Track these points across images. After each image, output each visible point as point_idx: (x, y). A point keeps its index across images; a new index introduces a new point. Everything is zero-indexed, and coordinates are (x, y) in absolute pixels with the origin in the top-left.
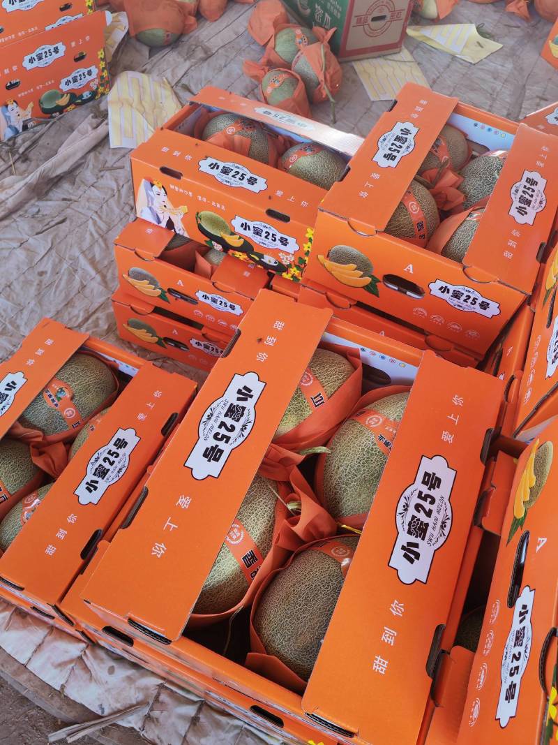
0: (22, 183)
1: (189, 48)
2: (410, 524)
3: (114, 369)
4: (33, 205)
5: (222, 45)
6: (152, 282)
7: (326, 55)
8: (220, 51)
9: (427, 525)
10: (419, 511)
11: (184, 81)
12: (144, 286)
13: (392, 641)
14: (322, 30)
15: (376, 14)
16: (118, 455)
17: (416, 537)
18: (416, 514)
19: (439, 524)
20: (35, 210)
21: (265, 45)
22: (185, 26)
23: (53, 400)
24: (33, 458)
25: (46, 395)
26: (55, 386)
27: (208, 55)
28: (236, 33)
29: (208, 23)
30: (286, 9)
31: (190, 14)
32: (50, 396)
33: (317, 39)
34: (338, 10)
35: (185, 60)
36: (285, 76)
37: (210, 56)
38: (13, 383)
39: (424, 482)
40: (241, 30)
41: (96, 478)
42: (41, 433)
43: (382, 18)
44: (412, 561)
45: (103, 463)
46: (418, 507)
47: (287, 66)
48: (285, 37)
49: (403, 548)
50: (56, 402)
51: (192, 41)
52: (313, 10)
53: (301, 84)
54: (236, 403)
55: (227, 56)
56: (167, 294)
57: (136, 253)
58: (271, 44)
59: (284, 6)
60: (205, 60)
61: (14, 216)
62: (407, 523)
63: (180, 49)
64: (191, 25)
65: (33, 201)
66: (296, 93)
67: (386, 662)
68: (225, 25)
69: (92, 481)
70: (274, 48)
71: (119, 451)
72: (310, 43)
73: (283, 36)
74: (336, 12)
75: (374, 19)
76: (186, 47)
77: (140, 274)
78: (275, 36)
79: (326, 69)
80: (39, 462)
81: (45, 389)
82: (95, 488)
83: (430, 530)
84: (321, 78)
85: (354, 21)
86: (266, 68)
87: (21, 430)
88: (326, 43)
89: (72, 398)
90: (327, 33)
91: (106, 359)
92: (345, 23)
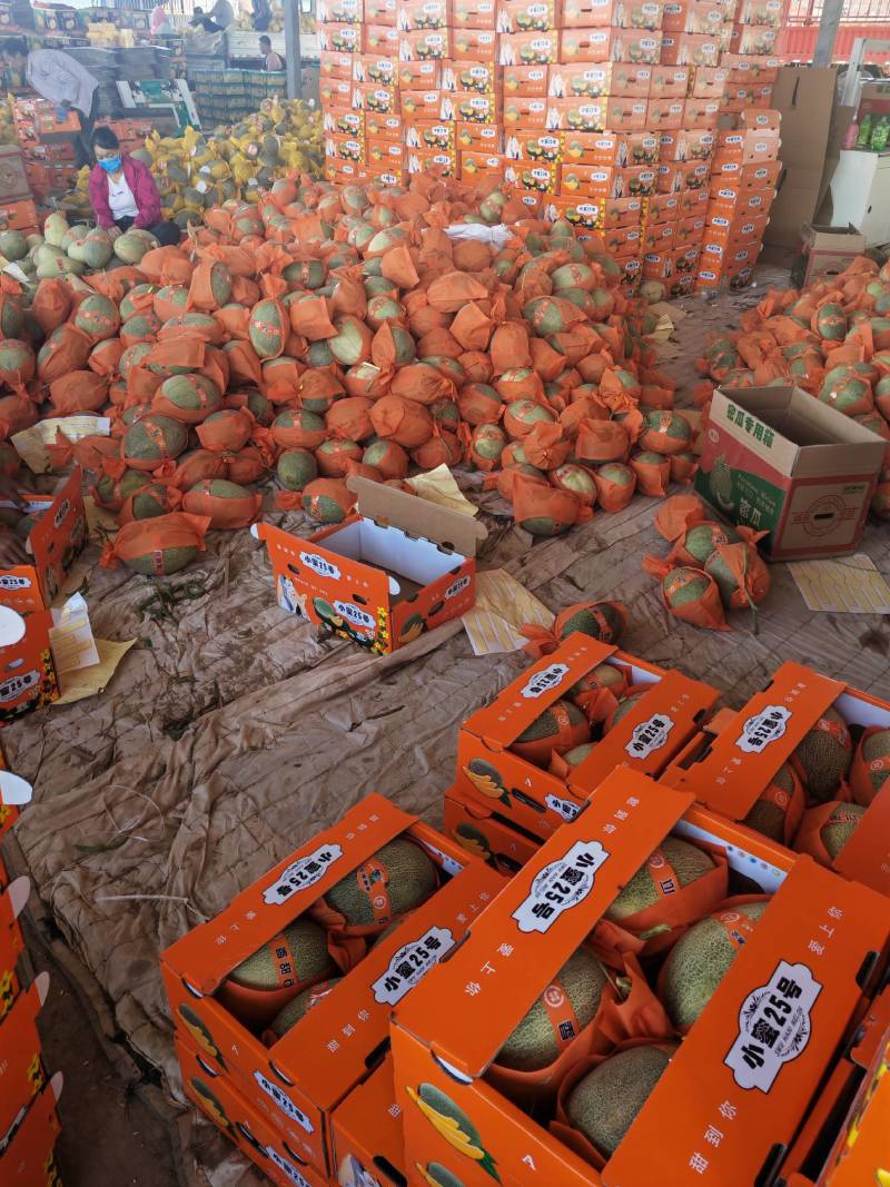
0: (369, 662)
1: (580, 539)
2: (756, 1026)
3: (437, 865)
4: (374, 687)
5: (620, 537)
6: (496, 778)
7: (748, 557)
8: (617, 544)
9: (777, 1033)
10: (769, 1016)
11: (570, 573)
12: (484, 782)
13: (716, 1142)
14: (750, 530)
15: (821, 511)
16: (427, 956)
17: (762, 1042)
18: (765, 1017)
19: (793, 1036)
20: (376, 692)
21: (674, 541)
22: (578, 515)
23: (366, 883)
24: (329, 946)
25: (359, 874)
26: (372, 867)
27: (602, 547)
28: (639, 527)
29: (606, 515)
30: (705, 506)
31: (586, 505)
32: (364, 877)
33: (740, 539)
34: (771, 506)
35: (574, 551)
36: (695, 576)
37: (605, 549)
38: (328, 854)
39: (779, 987)
40: (647, 524)
41: (398, 976)
42: (344, 921)
43: (829, 516)
44: (753, 1066)
45: (409, 961)
46: (768, 1011)
47: (700, 564)
48: (699, 534)
49: (744, 1049)
50: (369, 885)
51: (585, 532)
52: (738, 505)
53: (713, 586)
54: (574, 867)
55: (625, 550)
56: (510, 797)
57: (483, 741)
58: (682, 539)
59: (702, 502)
60: (596, 552)
61: (351, 695)
62: (753, 1024)
63: (568, 539)
64: (585, 516)
65: (373, 683)
66: (707, 595)
67: (707, 1163)
68: (628, 516)
69: (393, 978)
70: (684, 546)
71: (429, 951)
72: (730, 542)
73: (697, 534)
74: (767, 508)
75: (818, 517)
76: (576, 539)
77: (483, 767)
78: (687, 533)
79: (747, 571)
80: (334, 952)
81: (360, 867)
82: (396, 987)
83: (780, 1039)
84: (741, 582)
85: (791, 518)
86: (671, 566)
87: (325, 912)
88: (752, 544)
89: (387, 884)
90: (754, 534)
91: (430, 851)
92: (780, 521)
